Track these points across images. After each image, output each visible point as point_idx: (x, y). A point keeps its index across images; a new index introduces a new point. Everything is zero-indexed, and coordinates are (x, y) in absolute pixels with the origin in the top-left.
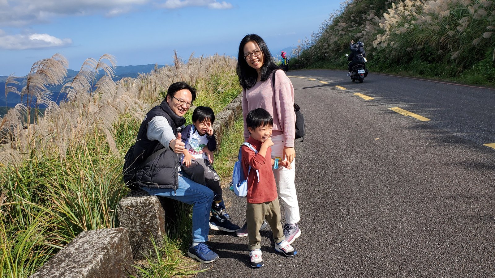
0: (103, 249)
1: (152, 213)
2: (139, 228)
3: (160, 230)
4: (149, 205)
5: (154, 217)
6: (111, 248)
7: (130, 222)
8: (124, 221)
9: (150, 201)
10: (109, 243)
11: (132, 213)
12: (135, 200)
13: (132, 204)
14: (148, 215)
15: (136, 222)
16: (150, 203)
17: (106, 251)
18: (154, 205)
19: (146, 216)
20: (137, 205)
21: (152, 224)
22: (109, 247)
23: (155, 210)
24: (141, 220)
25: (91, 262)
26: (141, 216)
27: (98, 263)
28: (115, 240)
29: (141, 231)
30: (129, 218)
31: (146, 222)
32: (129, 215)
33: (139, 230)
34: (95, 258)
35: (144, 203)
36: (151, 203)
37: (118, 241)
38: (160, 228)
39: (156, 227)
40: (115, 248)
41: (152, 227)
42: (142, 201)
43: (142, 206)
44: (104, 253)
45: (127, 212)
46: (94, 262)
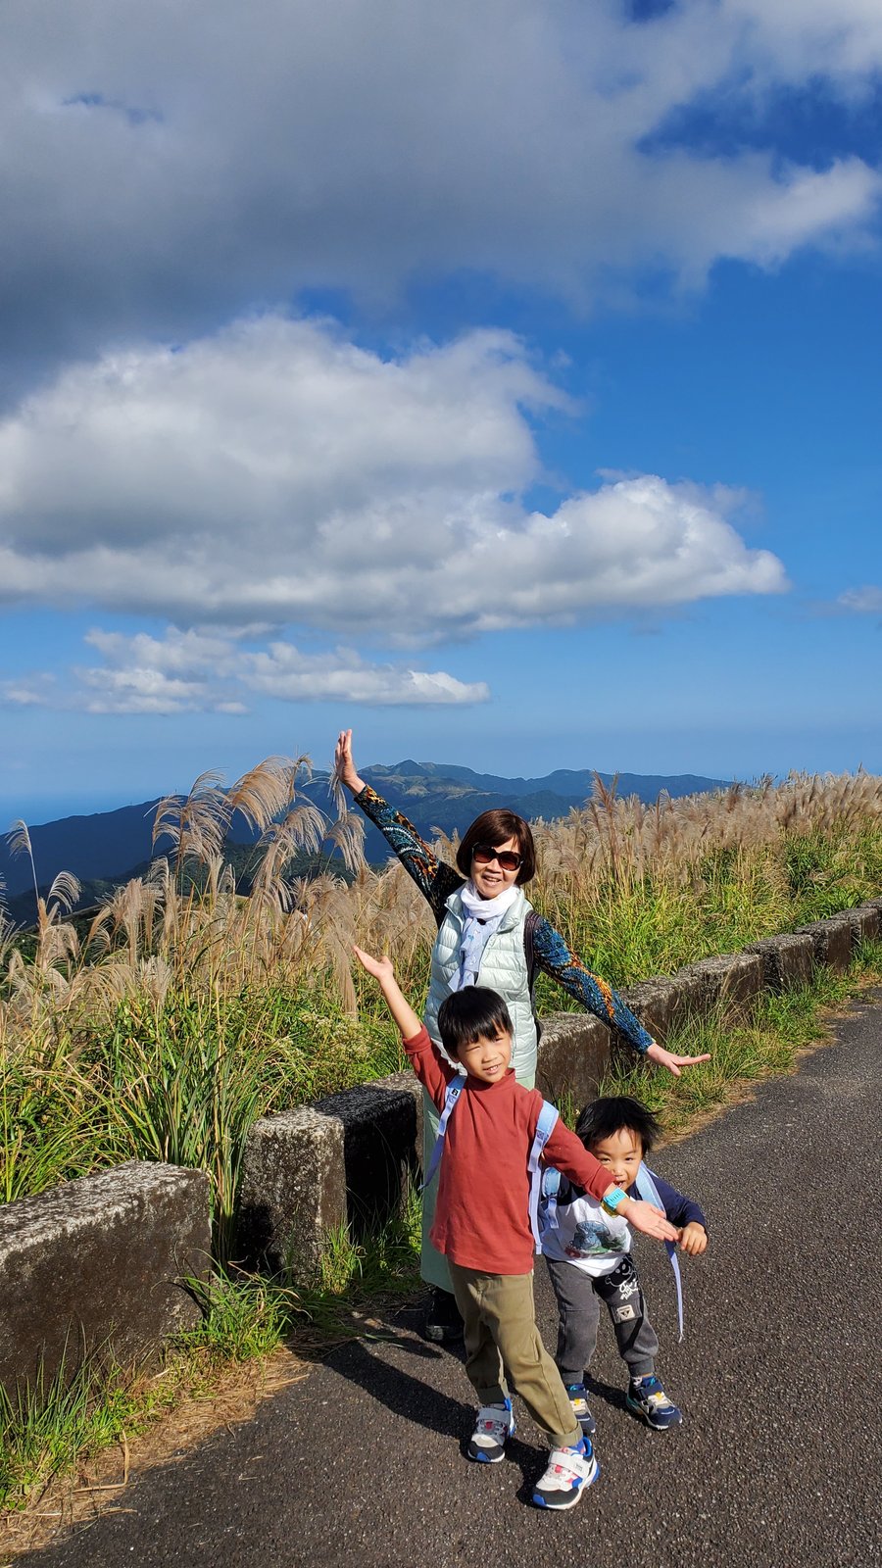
0: (131, 1197)
1: (309, 1167)
2: (280, 1196)
3: (320, 1212)
4: (307, 1147)
5: (312, 1176)
6: (150, 1202)
7: (265, 1176)
8: (254, 1170)
9: (309, 1137)
10: (153, 1191)
11: (271, 1156)
12: (284, 1127)
13: (275, 1133)
14: (302, 1168)
15: (275, 1180)
16: (310, 1142)
17: (136, 1203)
18: (316, 1147)
19: (297, 1170)
20: (285, 1139)
21: (307, 1193)
22: (146, 1198)
23: (317, 1162)
24: (285, 1176)
25: (93, 1212)
26: (287, 1168)
27: (107, 1220)
28: (168, 1189)
29: (282, 1204)
30: (264, 1166)
31: (294, 1185)
32: (265, 1158)
33: (278, 1199)
34: (106, 1209)
35: (299, 1139)
36: (312, 1142)
37: (175, 1193)
38: (322, 1208)
39: (313, 1202)
40: (164, 1207)
41: (304, 1200)
42: (295, 1131)
43: (293, 1144)
44: (130, 1206)
45: (264, 1151)
46: (99, 1216)
